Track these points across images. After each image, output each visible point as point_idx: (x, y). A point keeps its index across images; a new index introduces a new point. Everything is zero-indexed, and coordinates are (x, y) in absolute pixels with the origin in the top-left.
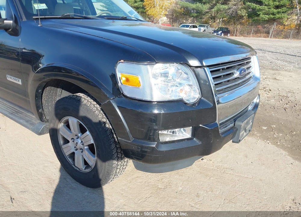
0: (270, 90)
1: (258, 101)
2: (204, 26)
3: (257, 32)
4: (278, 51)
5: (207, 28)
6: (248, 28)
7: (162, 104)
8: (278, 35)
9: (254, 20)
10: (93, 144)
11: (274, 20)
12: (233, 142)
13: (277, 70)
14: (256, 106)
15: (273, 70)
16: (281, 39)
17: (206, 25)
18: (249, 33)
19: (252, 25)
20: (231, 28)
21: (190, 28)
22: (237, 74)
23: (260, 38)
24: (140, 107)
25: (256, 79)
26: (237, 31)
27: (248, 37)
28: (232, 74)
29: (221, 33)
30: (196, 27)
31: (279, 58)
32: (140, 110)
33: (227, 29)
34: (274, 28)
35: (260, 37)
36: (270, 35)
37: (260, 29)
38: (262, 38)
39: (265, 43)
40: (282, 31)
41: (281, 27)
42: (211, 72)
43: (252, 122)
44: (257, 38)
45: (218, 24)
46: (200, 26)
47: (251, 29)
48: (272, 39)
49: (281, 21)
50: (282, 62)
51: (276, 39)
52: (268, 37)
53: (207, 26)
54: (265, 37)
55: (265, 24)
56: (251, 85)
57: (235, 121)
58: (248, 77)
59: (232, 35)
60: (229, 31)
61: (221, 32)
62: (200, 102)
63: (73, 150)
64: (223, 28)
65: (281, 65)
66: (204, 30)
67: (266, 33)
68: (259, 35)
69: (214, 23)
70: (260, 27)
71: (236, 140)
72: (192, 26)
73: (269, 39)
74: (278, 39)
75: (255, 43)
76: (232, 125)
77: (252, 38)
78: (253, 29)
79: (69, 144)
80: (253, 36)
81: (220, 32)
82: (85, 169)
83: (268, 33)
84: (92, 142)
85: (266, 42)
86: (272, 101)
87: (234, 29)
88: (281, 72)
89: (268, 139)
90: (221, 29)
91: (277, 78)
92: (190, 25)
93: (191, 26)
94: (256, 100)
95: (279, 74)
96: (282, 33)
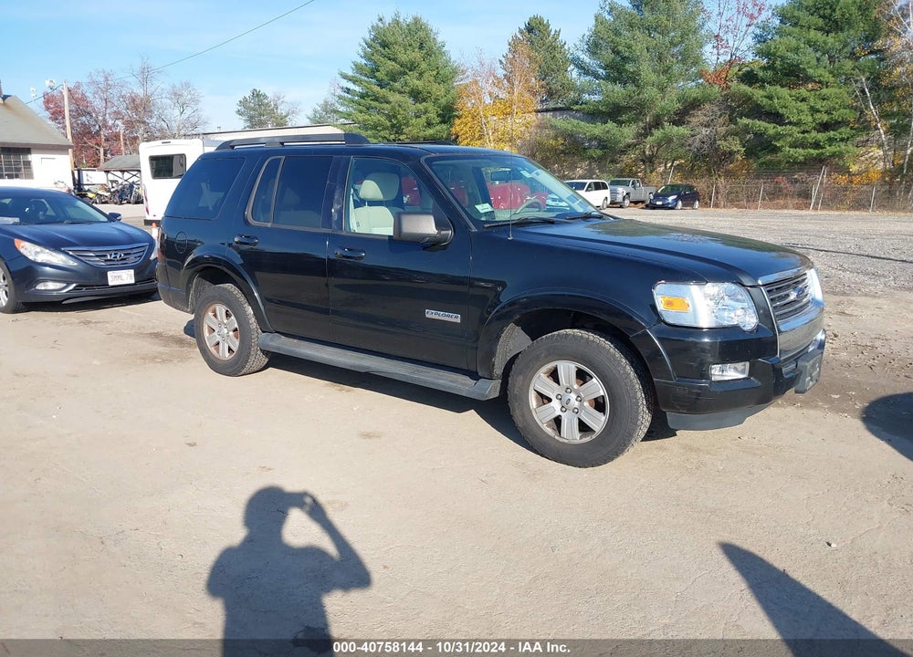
0: (836, 336)
1: (823, 337)
2: (625, 184)
3: (774, 196)
4: (842, 248)
5: (635, 187)
6: (747, 184)
7: (713, 331)
8: (834, 200)
9: (763, 163)
10: (603, 397)
11: (820, 161)
12: (796, 392)
13: (844, 294)
14: (821, 345)
15: (835, 294)
16: (847, 213)
17: (632, 180)
18: (751, 199)
19: (758, 177)
20: (700, 185)
21: (587, 191)
22: (793, 296)
23: (786, 211)
24: (690, 335)
25: (817, 303)
26: (717, 192)
27: (749, 208)
28: (788, 295)
29: (676, 200)
30: (605, 187)
31: (846, 266)
32: (691, 339)
33: (691, 188)
34: (821, 183)
35: (785, 207)
36: (813, 201)
37: (782, 185)
38: (790, 211)
39: (802, 227)
40: (846, 189)
41: (843, 180)
42: (769, 291)
43: (820, 367)
44: (778, 211)
45: (662, 175)
46: (613, 183)
47: (757, 188)
48: (819, 212)
49: (841, 163)
50: (855, 274)
51: (832, 213)
52: (807, 206)
53: (633, 183)
54: (798, 208)
55: (794, 173)
56: (811, 313)
57: (796, 360)
58: (805, 300)
59: (706, 203)
60: (697, 193)
61: (675, 197)
62: (758, 328)
63: (558, 413)
64: (678, 186)
65: (853, 283)
66: (627, 194)
67: (799, 195)
68: (782, 202)
69: (651, 172)
70: (783, 182)
71: (800, 389)
72: (593, 186)
73: (811, 212)
74: (837, 213)
75: (775, 228)
76: (793, 366)
77: (761, 211)
78: (763, 186)
79: (551, 404)
80: (764, 207)
81: (671, 199)
82: (581, 438)
83: (805, 195)
84: (602, 392)
85: (803, 223)
86: (844, 355)
87: (708, 187)
88: (853, 298)
89: (844, 412)
90: (673, 189)
91: (846, 312)
92: (588, 181)
93: (590, 186)
94: (820, 336)
95: (851, 303)
96: (846, 195)
